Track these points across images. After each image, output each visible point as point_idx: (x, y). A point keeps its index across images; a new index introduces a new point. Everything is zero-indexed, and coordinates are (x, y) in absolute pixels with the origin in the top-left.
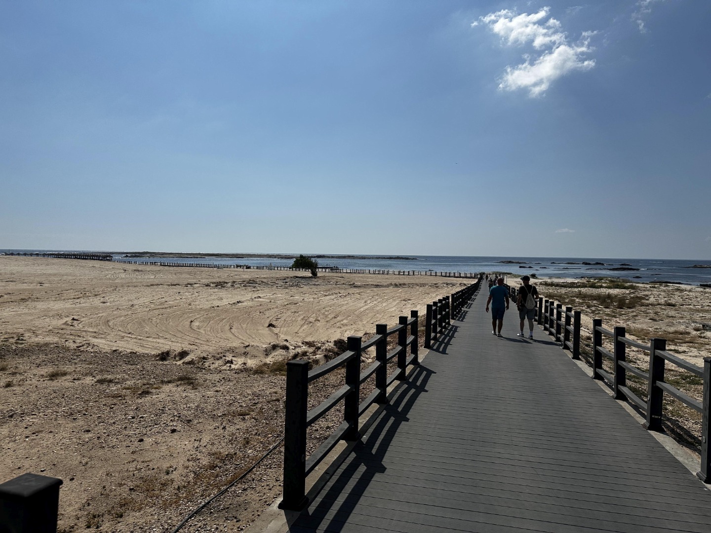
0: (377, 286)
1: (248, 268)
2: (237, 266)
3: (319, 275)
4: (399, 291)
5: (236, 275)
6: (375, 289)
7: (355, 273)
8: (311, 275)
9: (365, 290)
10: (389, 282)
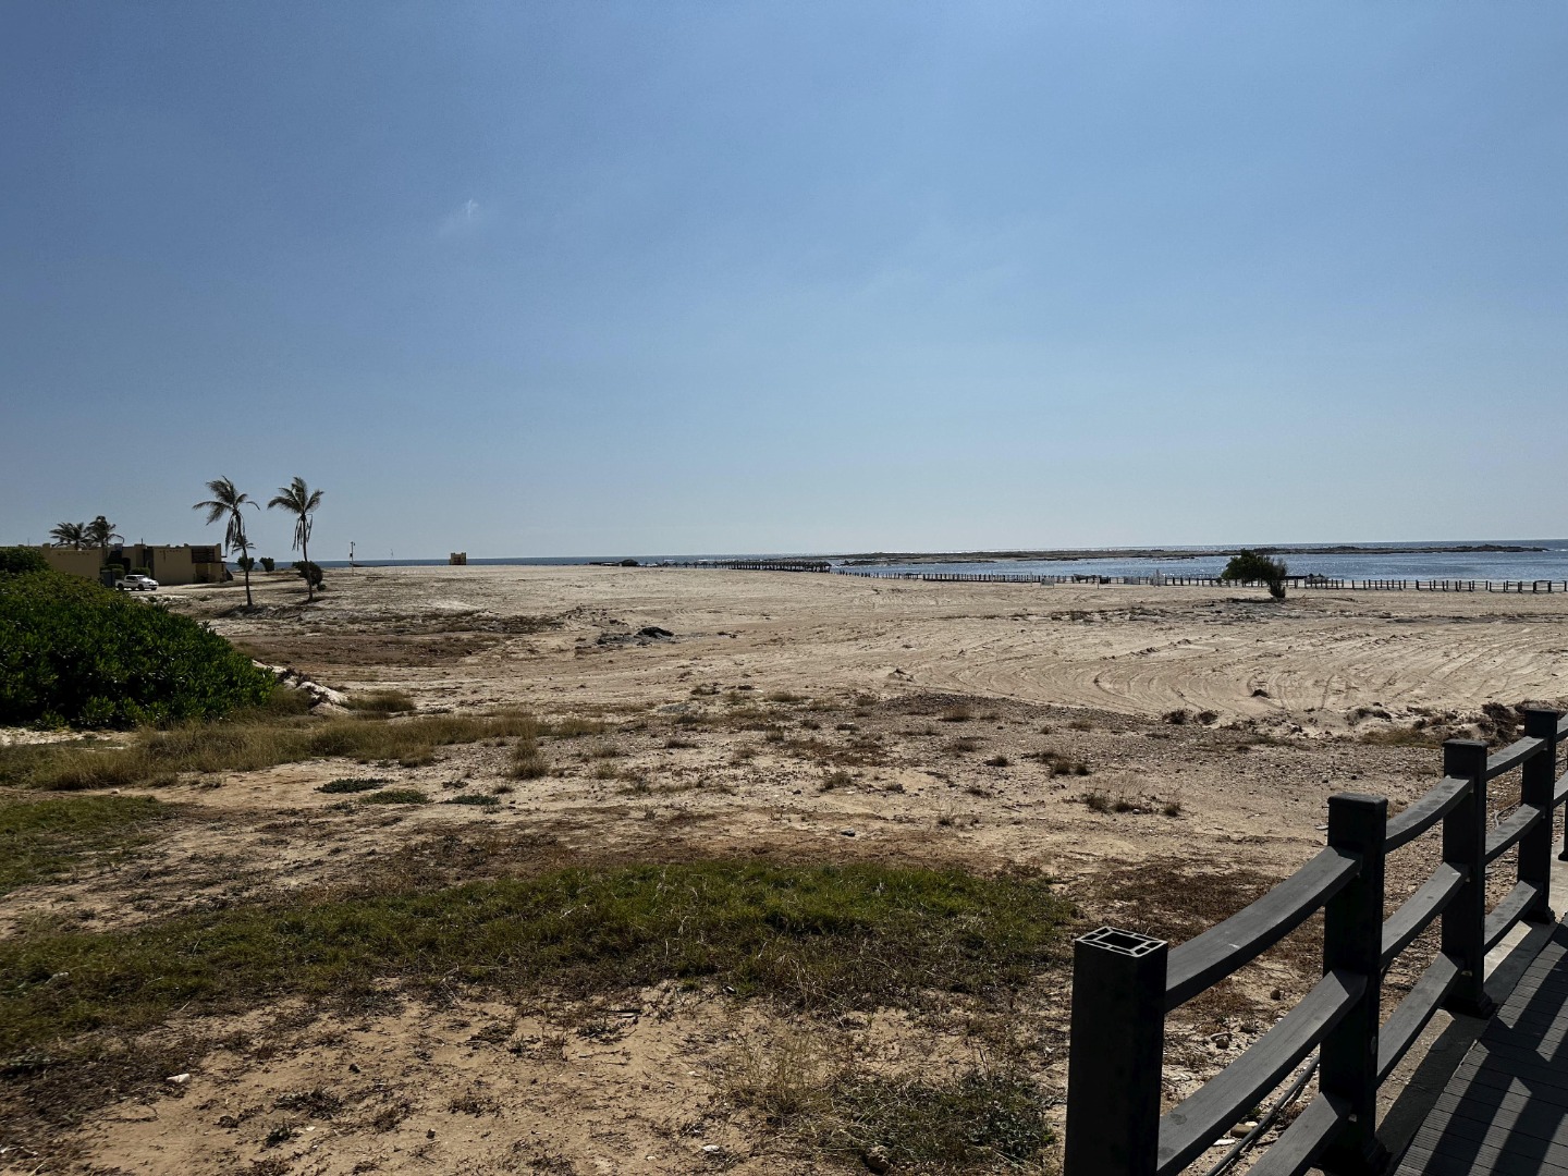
0: (1458, 619)
1: (1105, 581)
2: (1079, 578)
3: (1289, 594)
4: (1525, 631)
5: (1093, 597)
6: (1454, 627)
7: (1377, 589)
8: (1269, 596)
9: (1428, 628)
10: (1485, 609)
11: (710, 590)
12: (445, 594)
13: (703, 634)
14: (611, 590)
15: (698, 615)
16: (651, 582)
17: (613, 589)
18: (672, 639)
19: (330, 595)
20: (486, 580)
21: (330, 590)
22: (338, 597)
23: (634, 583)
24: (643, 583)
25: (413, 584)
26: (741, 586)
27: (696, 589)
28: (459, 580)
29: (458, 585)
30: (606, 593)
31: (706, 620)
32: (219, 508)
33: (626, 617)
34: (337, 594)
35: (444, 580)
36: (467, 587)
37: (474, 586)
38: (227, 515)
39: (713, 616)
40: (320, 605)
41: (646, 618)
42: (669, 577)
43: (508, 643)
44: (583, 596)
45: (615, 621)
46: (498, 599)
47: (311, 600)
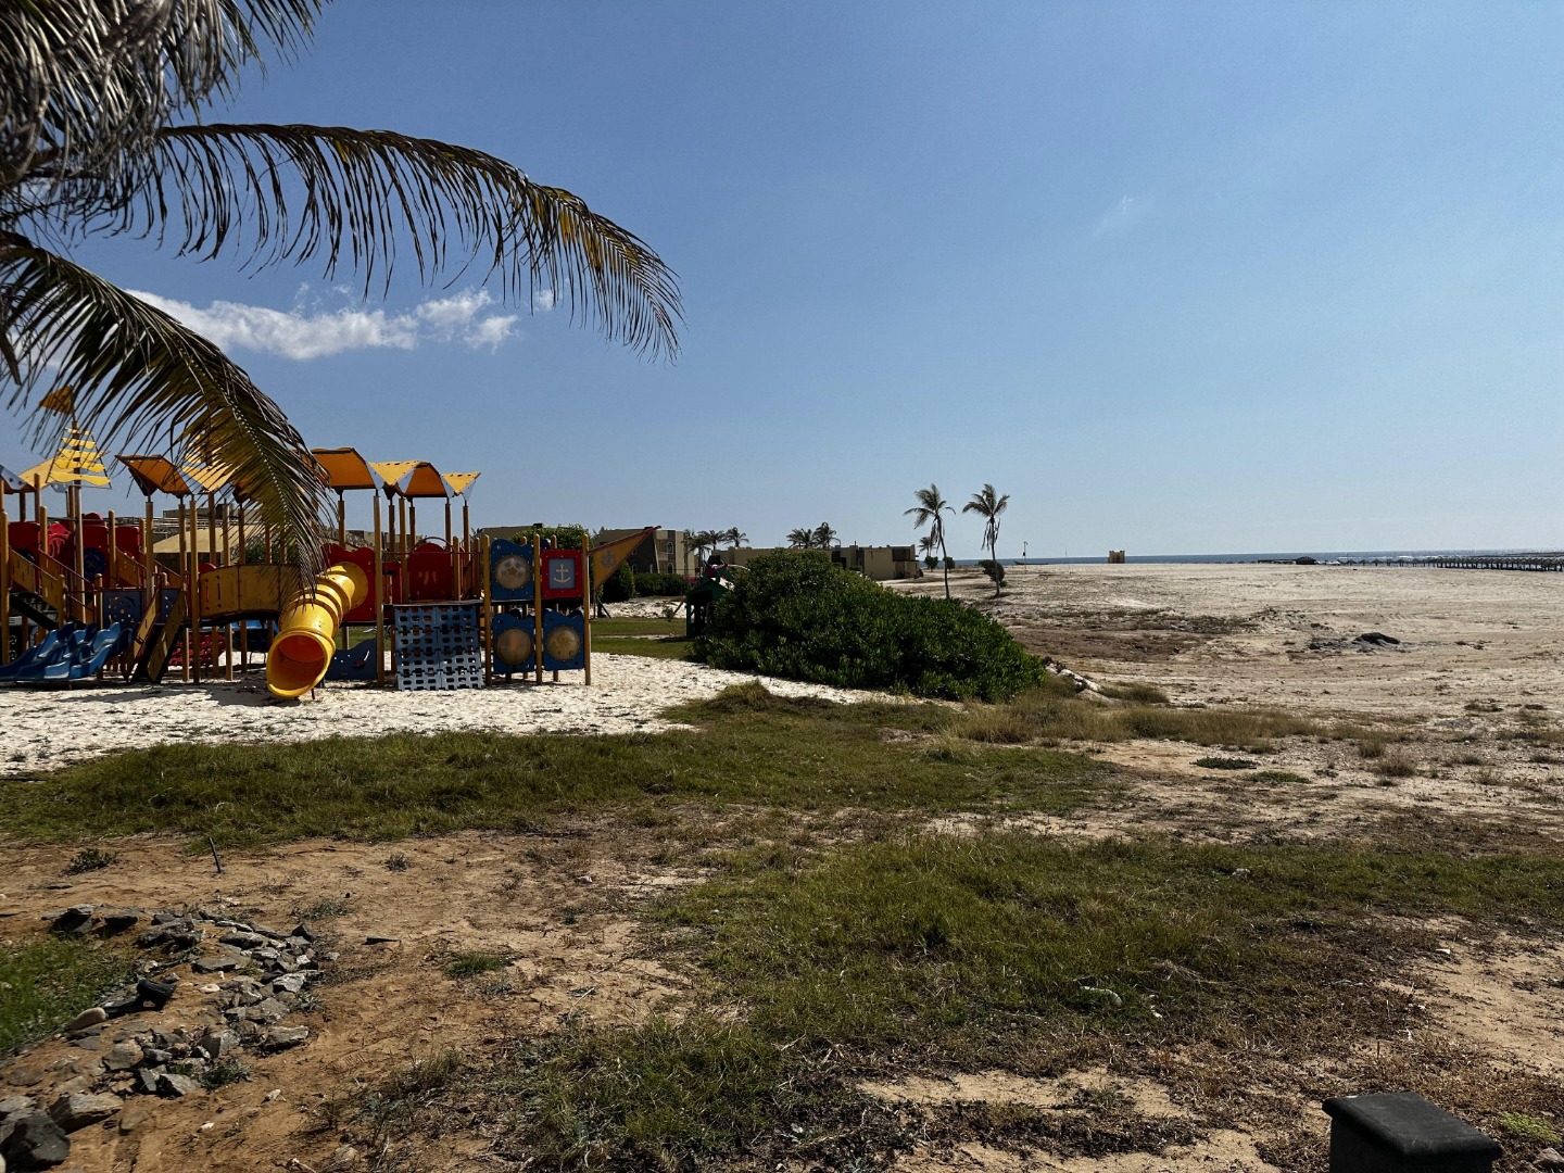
11: (1423, 593)
12: (1120, 593)
13: (1437, 643)
14: (1295, 590)
15: (1419, 620)
16: (1343, 582)
17: (1299, 589)
18: (1399, 647)
19: (1012, 591)
20: (1155, 579)
21: (1010, 587)
22: (1021, 594)
23: (1324, 582)
24: (1332, 582)
25: (1086, 582)
26: (1464, 588)
27: (1405, 591)
28: (1129, 578)
29: (1131, 583)
30: (1292, 593)
31: (1432, 627)
32: (924, 513)
33: (1329, 621)
34: (1018, 590)
35: (1114, 578)
36: (1138, 585)
37: (1145, 584)
38: (931, 519)
39: (1439, 623)
40: (1006, 599)
41: (1354, 623)
42: (1365, 577)
43: (1210, 643)
44: (1268, 597)
45: (1317, 625)
46: (1174, 598)
47: (999, 595)
